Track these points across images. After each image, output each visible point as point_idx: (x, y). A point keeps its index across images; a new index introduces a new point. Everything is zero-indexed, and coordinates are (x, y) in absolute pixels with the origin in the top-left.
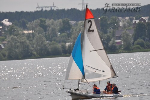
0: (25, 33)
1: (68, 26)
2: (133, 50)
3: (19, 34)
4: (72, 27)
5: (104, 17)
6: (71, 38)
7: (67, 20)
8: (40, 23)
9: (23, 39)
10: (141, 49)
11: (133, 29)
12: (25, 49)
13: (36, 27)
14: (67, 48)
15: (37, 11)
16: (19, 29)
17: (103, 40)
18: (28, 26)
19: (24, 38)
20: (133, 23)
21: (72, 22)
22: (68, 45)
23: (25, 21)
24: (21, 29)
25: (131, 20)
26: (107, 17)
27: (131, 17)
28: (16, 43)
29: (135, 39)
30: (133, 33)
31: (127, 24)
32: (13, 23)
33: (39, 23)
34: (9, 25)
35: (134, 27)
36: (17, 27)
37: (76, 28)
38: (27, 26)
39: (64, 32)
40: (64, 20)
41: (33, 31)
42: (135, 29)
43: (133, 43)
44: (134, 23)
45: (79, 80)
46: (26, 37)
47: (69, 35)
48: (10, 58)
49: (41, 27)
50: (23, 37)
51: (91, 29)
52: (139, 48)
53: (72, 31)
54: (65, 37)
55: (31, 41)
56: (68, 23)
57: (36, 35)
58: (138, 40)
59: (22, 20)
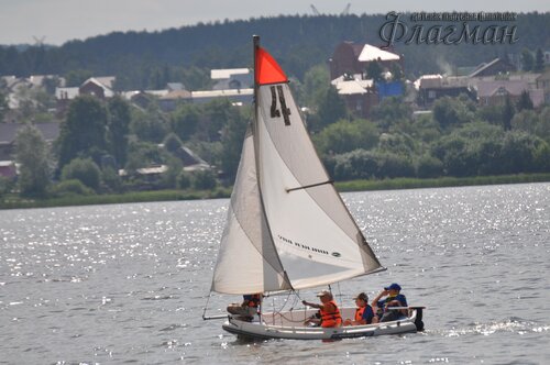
2: (55, 197)
10: (85, 194)
11: (59, 121)
20: (56, 98)
25: (51, 86)
27: (50, 77)
29: (65, 158)
30: (58, 135)
31: (35, 102)
35: (59, 116)
42: (64, 120)
43: (58, 172)
44: (59, 97)
52: (80, 192)
58: (76, 161)
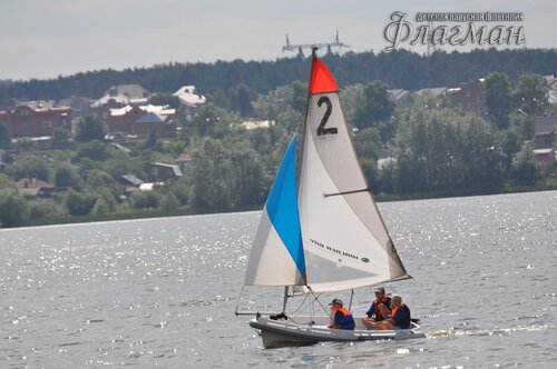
0: (247, 128)
1: (382, 107)
3: (228, 132)
4: (396, 109)
5: (500, 75)
6: (393, 143)
7: (378, 85)
8: (295, 98)
9: (241, 149)
12: (246, 179)
13: (282, 108)
14: (381, 174)
15: (286, 60)
16: (228, 117)
17: (496, 149)
18: (256, 105)
19: (242, 143)
21: (395, 92)
22: (383, 166)
23: (248, 90)
24: (236, 118)
26: (507, 77)
28: (217, 162)
32: (211, 97)
33: (290, 97)
34: (198, 104)
36: (224, 110)
37: (409, 113)
38: (252, 108)
39: (370, 125)
40: (371, 87)
41: (273, 123)
45: (287, 288)
46: (251, 140)
47: (387, 134)
48: (202, 207)
49: (296, 108)
50: (241, 140)
51: (326, 127)
53: (397, 122)
54: (374, 140)
55: (267, 152)
56: (382, 97)
57: (281, 133)
59: (238, 87)
